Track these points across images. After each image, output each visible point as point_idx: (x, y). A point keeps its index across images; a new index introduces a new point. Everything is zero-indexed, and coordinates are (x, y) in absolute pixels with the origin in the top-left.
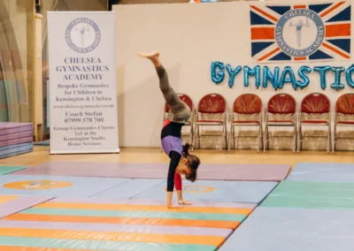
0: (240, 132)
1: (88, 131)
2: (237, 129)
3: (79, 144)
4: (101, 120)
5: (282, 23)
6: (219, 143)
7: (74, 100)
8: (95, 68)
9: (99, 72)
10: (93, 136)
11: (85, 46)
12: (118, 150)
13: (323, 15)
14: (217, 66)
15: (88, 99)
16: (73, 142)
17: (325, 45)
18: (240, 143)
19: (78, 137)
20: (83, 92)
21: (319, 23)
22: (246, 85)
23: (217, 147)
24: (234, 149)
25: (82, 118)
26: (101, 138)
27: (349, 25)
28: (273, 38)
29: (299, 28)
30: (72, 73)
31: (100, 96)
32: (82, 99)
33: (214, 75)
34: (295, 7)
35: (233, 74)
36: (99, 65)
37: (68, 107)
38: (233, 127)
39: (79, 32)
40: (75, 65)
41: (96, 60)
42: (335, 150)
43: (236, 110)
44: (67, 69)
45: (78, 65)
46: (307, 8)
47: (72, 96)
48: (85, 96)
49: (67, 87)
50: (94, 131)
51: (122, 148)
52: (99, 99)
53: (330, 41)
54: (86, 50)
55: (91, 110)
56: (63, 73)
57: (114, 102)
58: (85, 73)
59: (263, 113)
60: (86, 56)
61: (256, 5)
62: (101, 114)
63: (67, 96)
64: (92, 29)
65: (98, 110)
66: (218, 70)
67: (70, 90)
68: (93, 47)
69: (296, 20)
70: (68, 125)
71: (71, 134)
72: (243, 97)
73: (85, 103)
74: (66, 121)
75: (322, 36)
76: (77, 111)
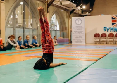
2: (109, 40)
4: (82, 38)
6: (105, 43)
7: (77, 34)
9: (82, 29)
10: (80, 41)
14: (105, 28)
16: (77, 42)
22: (111, 31)
24: (108, 44)
28: (116, 22)
31: (82, 33)
33: (104, 29)
35: (108, 29)
36: (82, 27)
39: (78, 21)
40: (77, 27)
43: (109, 36)
48: (79, 33)
49: (76, 31)
51: (86, 44)
55: (80, 36)
57: (84, 34)
58: (79, 29)
59: (114, 37)
60: (79, 26)
61: (113, 16)
63: (75, 33)
71: (76, 40)
72: (110, 34)
73: (79, 35)
74: (75, 38)
76: (77, 36)
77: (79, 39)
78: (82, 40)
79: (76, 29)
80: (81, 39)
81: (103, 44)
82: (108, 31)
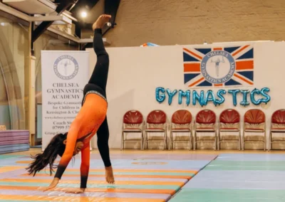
0: (177, 137)
2: (174, 135)
5: (205, 60)
6: (162, 144)
7: (59, 113)
8: (75, 91)
9: (77, 93)
11: (68, 75)
13: (234, 55)
14: (160, 90)
15: (69, 112)
17: (235, 75)
18: (176, 144)
20: (66, 108)
21: (231, 60)
22: (180, 103)
23: (160, 148)
24: (172, 149)
25: (65, 126)
27: (252, 62)
28: (199, 71)
29: (217, 64)
30: (58, 94)
32: (66, 112)
33: (158, 97)
34: (215, 49)
35: (171, 96)
36: (77, 88)
37: (55, 118)
38: (171, 133)
39: (63, 65)
40: (60, 88)
41: (75, 85)
43: (174, 121)
44: (55, 91)
45: (62, 88)
46: (223, 50)
47: (58, 110)
48: (67, 110)
49: (55, 104)
54: (69, 78)
56: (52, 94)
58: (67, 94)
59: (192, 124)
60: (68, 82)
61: (187, 48)
63: (54, 110)
64: (72, 63)
66: (160, 93)
67: (56, 106)
68: (73, 76)
69: (215, 58)
72: (179, 112)
73: (67, 115)
74: (54, 128)
75: (233, 69)
76: (61, 121)
79: (55, 94)
81: (156, 149)
82: (170, 103)
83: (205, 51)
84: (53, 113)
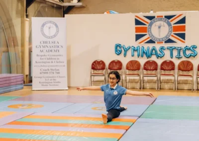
0: (129, 80)
1: (52, 79)
2: (128, 78)
3: (47, 85)
4: (59, 73)
5: (151, 25)
7: (45, 62)
8: (56, 47)
9: (58, 49)
10: (54, 81)
11: (51, 35)
12: (67, 88)
13: (171, 21)
14: (118, 46)
15: (52, 62)
16: (44, 84)
18: (129, 85)
19: (47, 81)
20: (50, 59)
21: (169, 25)
22: (133, 56)
25: (49, 72)
26: (59, 82)
27: (185, 26)
28: (146, 32)
29: (159, 27)
30: (44, 49)
31: (58, 61)
32: (49, 62)
33: (116, 50)
34: (158, 17)
35: (126, 51)
36: (58, 45)
37: (41, 66)
38: (126, 77)
39: (48, 28)
41: (56, 42)
42: (178, 89)
43: (127, 68)
44: (42, 47)
45: (47, 45)
46: (164, 17)
47: (44, 60)
48: (50, 61)
49: (41, 56)
50: (55, 78)
51: (69, 87)
52: (57, 62)
53: (175, 34)
54: (51, 37)
55: (54, 68)
56: (39, 49)
57: (65, 64)
58: (51, 49)
60: (51, 40)
61: (138, 16)
62: (58, 70)
63: (41, 61)
64: (54, 27)
65: (57, 68)
66: (118, 48)
67: (42, 57)
68: (55, 36)
69: (158, 23)
70: (42, 75)
71: (43, 80)
72: (131, 62)
73: (51, 64)
74: (41, 73)
75: (171, 32)
76: (46, 68)
77: (51, 75)
78: (58, 80)
79: (42, 49)
80: (55, 75)
82: (125, 55)
83: (151, 18)
84: (40, 62)
